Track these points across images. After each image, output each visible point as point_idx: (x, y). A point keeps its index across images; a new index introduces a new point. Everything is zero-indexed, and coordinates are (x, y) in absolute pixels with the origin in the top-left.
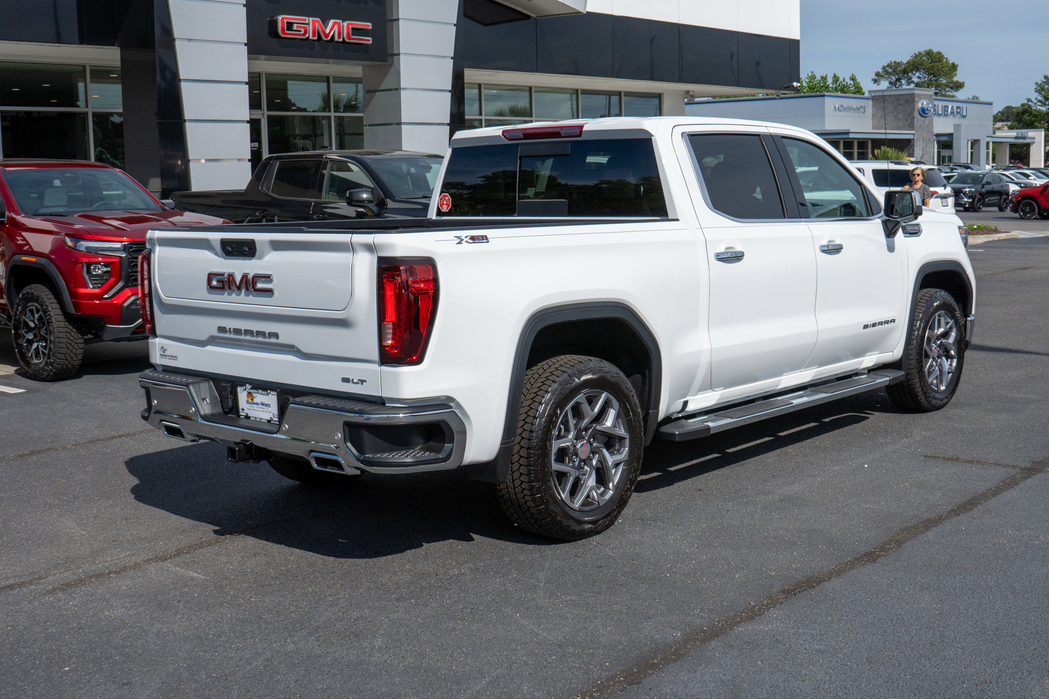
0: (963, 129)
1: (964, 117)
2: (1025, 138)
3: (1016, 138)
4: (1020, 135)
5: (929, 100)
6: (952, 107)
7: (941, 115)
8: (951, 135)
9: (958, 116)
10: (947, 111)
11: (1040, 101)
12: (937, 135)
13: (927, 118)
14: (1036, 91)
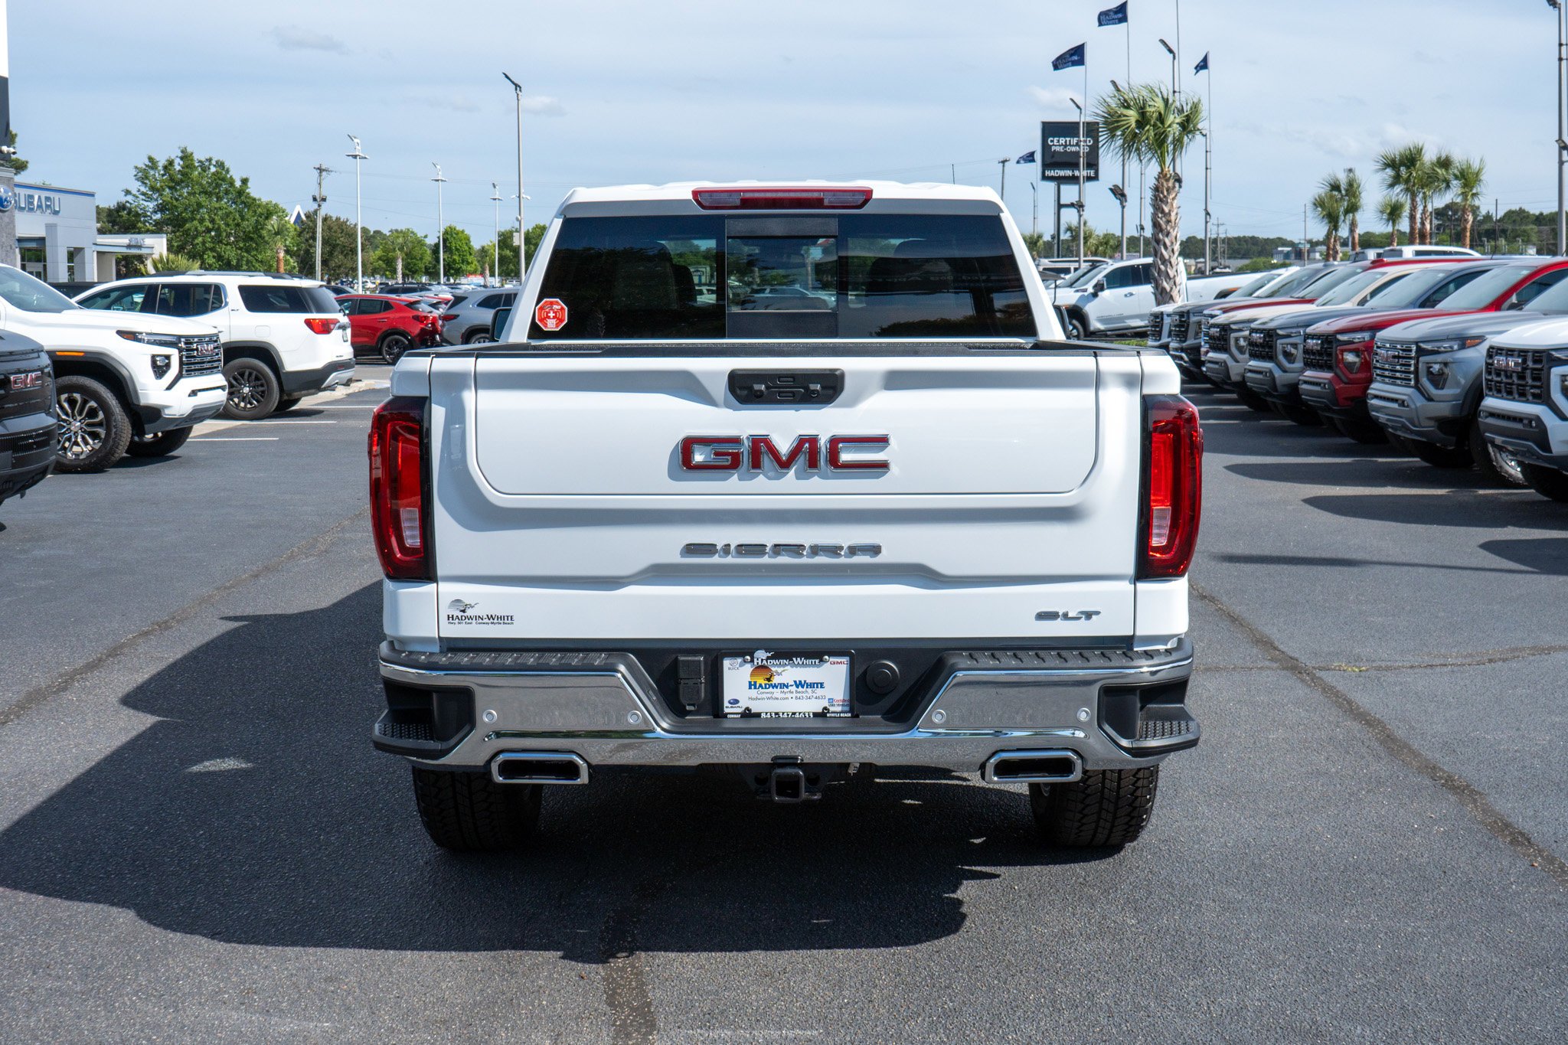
0: (60, 231)
1: (56, 213)
2: (140, 247)
3: (129, 246)
4: (133, 243)
5: (9, 186)
6: (39, 198)
7: (24, 209)
8: (42, 240)
9: (49, 211)
10: (32, 203)
11: (143, 194)
12: (20, 240)
13: (6, 214)
14: (137, 180)
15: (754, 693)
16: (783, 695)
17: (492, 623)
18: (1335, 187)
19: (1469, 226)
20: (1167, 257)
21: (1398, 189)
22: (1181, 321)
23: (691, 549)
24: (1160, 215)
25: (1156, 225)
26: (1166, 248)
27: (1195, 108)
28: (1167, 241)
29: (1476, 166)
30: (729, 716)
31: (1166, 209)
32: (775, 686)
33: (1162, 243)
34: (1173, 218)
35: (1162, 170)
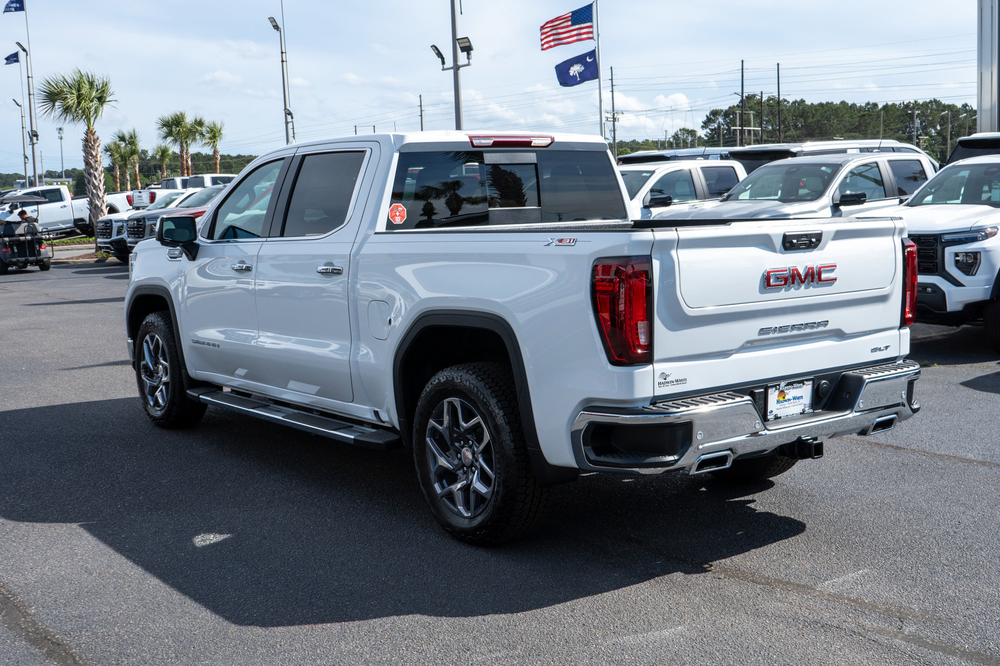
15: (778, 406)
16: (788, 405)
17: (678, 384)
18: (122, 139)
19: (218, 162)
20: (97, 184)
21: (170, 139)
22: (138, 224)
23: (762, 331)
24: (90, 157)
25: (87, 163)
26: (96, 178)
27: (105, 85)
28: (96, 174)
29: (219, 126)
30: (770, 420)
31: (94, 154)
32: (786, 401)
33: (93, 175)
34: (99, 159)
35: (89, 128)
